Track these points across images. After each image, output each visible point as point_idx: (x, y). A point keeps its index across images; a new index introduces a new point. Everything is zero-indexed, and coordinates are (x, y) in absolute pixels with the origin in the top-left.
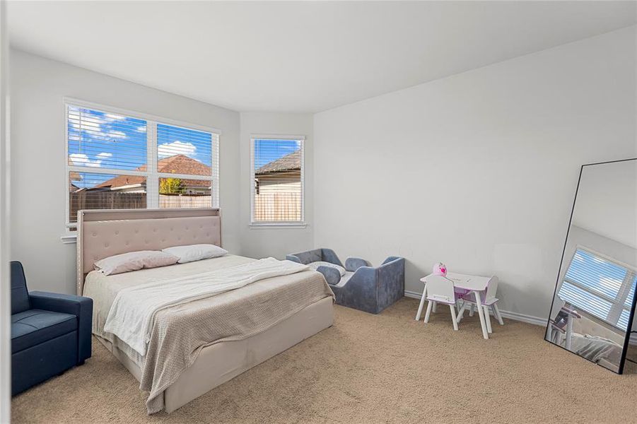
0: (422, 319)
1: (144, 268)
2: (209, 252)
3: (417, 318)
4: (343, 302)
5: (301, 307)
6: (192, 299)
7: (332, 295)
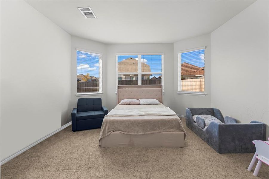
0: (252, 171)
1: (129, 104)
2: (152, 102)
3: (249, 168)
4: (205, 139)
5: (160, 131)
6: (117, 116)
7: (184, 131)
